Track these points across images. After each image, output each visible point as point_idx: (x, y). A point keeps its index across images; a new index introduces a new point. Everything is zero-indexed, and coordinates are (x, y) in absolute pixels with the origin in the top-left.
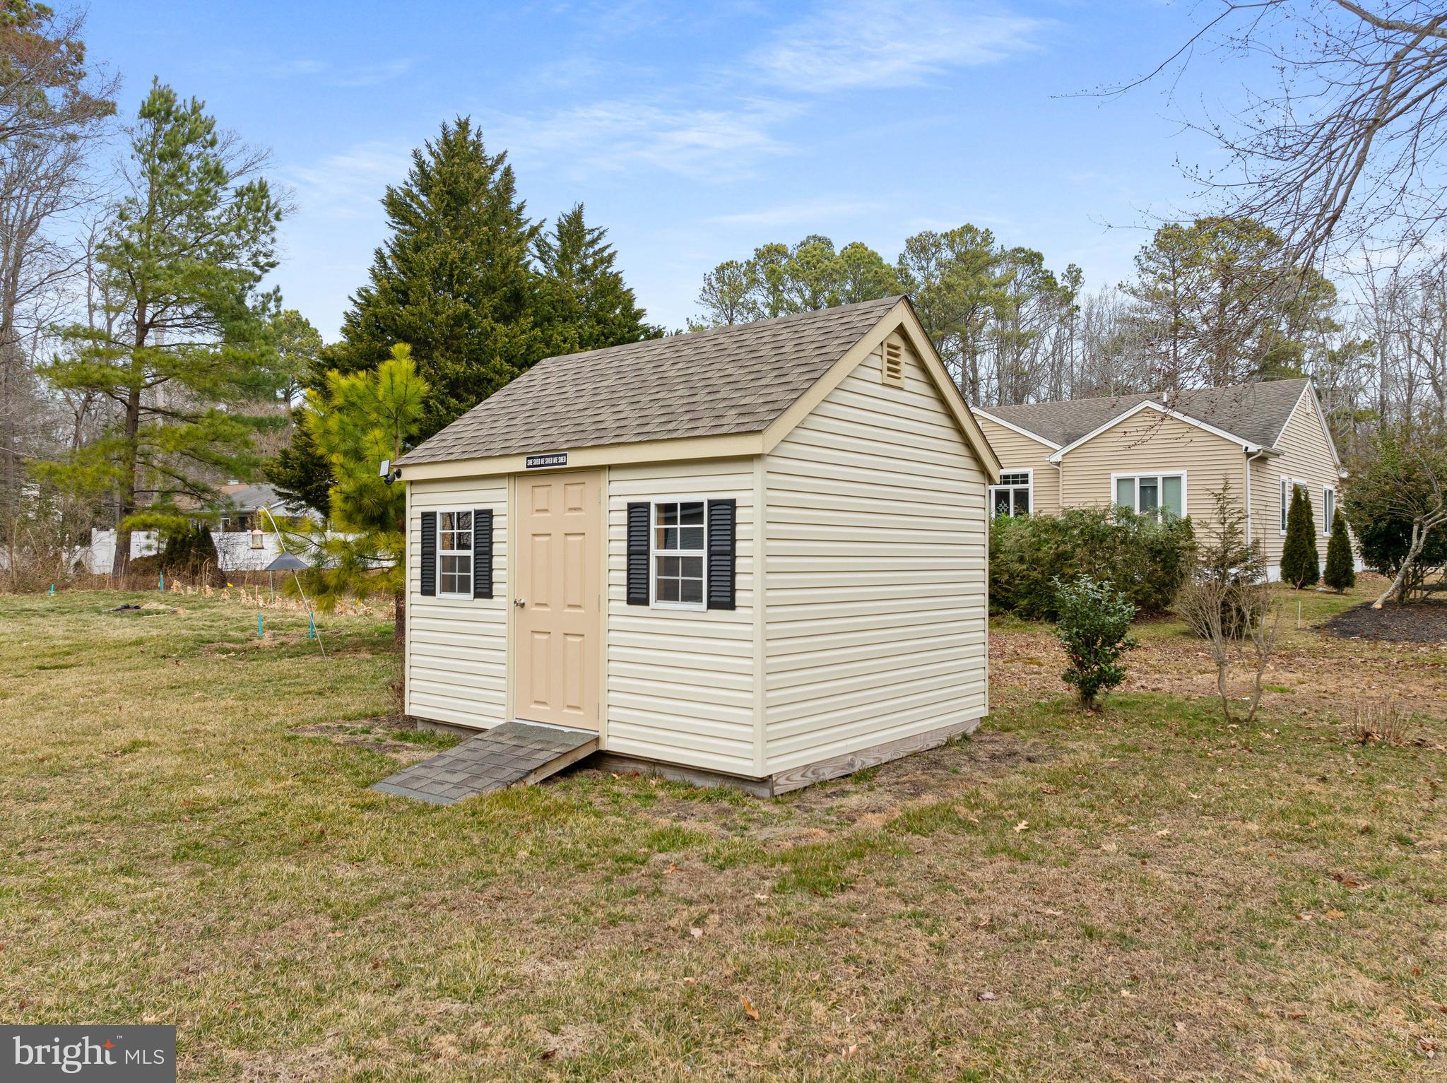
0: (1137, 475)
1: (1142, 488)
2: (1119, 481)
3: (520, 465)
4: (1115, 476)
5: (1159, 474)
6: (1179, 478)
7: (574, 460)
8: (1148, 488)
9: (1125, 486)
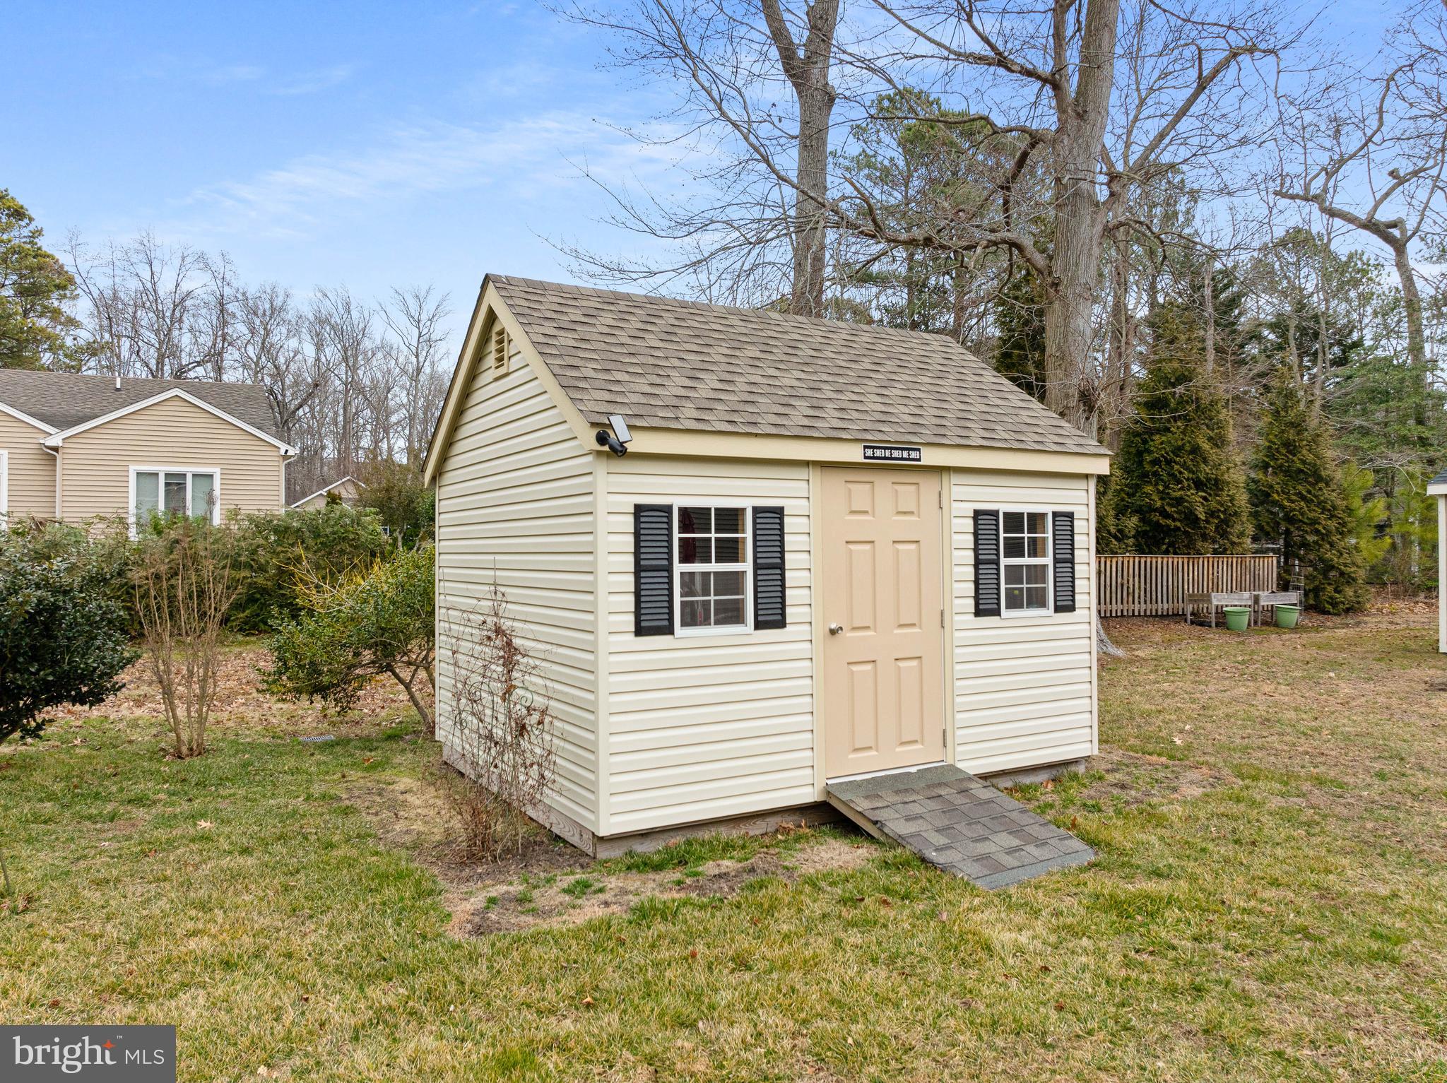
0: (162, 469)
1: (167, 484)
2: (139, 474)
3: (854, 454)
4: (134, 469)
5: (189, 470)
6: (211, 476)
7: (930, 457)
8: (175, 484)
9: (147, 482)
